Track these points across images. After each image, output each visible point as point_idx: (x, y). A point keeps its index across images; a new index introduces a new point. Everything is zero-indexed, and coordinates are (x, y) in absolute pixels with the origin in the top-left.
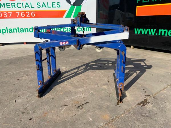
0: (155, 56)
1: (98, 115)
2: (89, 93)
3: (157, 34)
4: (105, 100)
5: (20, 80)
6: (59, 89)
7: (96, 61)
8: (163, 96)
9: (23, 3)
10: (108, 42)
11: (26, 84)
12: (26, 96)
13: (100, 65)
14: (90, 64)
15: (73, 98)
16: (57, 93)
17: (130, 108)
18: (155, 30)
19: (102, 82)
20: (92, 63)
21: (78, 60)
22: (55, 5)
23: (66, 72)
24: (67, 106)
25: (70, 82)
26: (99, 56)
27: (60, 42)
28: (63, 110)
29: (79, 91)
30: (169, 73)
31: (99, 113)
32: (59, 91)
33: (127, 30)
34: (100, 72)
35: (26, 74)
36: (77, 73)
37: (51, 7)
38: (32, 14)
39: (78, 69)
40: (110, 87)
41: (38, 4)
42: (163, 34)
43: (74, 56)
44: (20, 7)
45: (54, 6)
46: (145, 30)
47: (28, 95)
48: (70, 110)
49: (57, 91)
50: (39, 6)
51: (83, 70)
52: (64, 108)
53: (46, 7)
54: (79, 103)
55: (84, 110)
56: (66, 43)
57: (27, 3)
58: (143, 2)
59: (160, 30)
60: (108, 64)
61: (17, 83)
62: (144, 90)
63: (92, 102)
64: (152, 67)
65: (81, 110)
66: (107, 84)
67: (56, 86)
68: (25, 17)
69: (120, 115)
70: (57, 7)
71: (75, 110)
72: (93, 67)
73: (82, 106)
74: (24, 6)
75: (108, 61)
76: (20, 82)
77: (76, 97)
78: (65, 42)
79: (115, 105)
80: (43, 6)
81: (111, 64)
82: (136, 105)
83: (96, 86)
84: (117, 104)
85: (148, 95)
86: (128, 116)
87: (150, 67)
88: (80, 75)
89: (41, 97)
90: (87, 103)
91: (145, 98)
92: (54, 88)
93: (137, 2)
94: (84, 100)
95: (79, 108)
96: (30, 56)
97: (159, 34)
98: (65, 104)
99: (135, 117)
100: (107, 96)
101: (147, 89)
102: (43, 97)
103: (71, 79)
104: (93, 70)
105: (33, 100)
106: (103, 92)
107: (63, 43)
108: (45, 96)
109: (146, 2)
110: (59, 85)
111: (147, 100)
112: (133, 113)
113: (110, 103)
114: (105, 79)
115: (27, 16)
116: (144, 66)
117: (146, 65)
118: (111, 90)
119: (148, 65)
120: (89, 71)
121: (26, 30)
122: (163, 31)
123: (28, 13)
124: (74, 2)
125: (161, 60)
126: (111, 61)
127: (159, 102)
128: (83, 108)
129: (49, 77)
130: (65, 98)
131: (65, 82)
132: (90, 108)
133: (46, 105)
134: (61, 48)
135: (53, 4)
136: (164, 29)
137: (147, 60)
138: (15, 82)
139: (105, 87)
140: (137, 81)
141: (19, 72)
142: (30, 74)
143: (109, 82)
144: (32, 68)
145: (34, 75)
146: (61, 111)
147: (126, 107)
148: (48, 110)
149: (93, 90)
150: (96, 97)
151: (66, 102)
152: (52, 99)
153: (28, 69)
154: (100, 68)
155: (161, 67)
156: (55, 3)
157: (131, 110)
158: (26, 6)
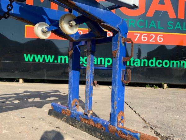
3: (56, 61)
18: (53, 56)
42: (63, 62)
46: (39, 56)
59: (59, 57)
97: (59, 61)
122: (63, 57)
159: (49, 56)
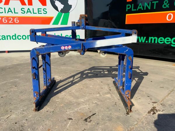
0: (147, 64)
1: (111, 128)
2: (93, 103)
3: (147, 42)
4: (113, 110)
5: (8, 92)
6: (57, 101)
7: (90, 69)
8: (170, 103)
9: (5, 8)
10: (114, 47)
11: (17, 96)
12: (20, 111)
13: (95, 72)
14: (84, 72)
15: (76, 110)
16: (57, 105)
17: (142, 117)
18: (145, 38)
19: (103, 91)
20: (87, 72)
21: (71, 68)
22: (41, 11)
23: (61, 81)
24: (72, 119)
25: (69, 92)
26: (92, 64)
27: (62, 46)
28: (69, 125)
29: (81, 101)
30: (167, 79)
31: (111, 125)
32: (58, 103)
33: (136, 33)
34: (98, 80)
35: (14, 85)
36: (74, 82)
37: (36, 13)
38: (15, 20)
39: (74, 78)
40: (114, 96)
41: (23, 9)
42: (153, 42)
43: (65, 64)
44: (2, 12)
45: (39, 12)
47: (22, 110)
48: (76, 124)
49: (56, 103)
50: (24, 12)
51: (79, 79)
52: (70, 122)
53: (31, 13)
54: (84, 115)
55: (93, 123)
56: (68, 48)
57: (9, 8)
58: (133, 10)
59: (150, 38)
60: (104, 72)
61: (5, 95)
62: (149, 97)
63: (99, 113)
64: (149, 74)
65: (90, 123)
66: (109, 93)
67: (53, 97)
68: (8, 23)
69: (134, 126)
70: (44, 13)
71: (83, 123)
72: (89, 75)
73: (89, 119)
74: (7, 11)
75: (103, 69)
76: (9, 94)
77: (80, 108)
78: (68, 46)
79: (125, 115)
80: (28, 12)
81: (106, 71)
82: (146, 113)
83: (98, 95)
84: (127, 114)
85: (155, 102)
86: (143, 126)
87: (146, 74)
88: (77, 84)
89: (38, 111)
90: (94, 115)
91: (153, 105)
92: (51, 99)
93: (127, 11)
94: (90, 112)
95: (87, 121)
96: (15, 65)
97: (150, 42)
98: (69, 118)
99: (150, 127)
100: (113, 106)
101: (152, 96)
102: (41, 110)
103: (69, 88)
104: (89, 78)
105: (29, 114)
106: (108, 101)
107: (65, 48)
108: (43, 109)
109: (135, 10)
110: (56, 96)
111: (156, 107)
112: (146, 122)
113: (119, 113)
114: (106, 88)
115: (10, 22)
116: (141, 73)
117: (142, 72)
118: (116, 98)
119: (143, 72)
120: (86, 79)
121: (9, 37)
122: (153, 38)
123: (11, 19)
124: (61, 9)
125: (154, 67)
126: (106, 69)
127: (168, 109)
128: (91, 120)
129: (45, 87)
130: (68, 110)
131: (62, 92)
132: (99, 120)
133: (47, 119)
134: (61, 53)
135: (39, 10)
136: (154, 37)
137: (140, 67)
138: (3, 95)
139: (109, 96)
140: (139, 88)
141: (6, 83)
142: (19, 85)
143: (110, 90)
144: (20, 78)
145: (24, 86)
146: (67, 126)
147: (137, 116)
148: (51, 125)
149: (96, 100)
150: (102, 108)
151: (70, 115)
152: (52, 113)
153: (16, 79)
154: (96, 76)
155: (157, 74)
156: (41, 9)
157: (143, 120)
158: (8, 11)
159: (142, 38)
